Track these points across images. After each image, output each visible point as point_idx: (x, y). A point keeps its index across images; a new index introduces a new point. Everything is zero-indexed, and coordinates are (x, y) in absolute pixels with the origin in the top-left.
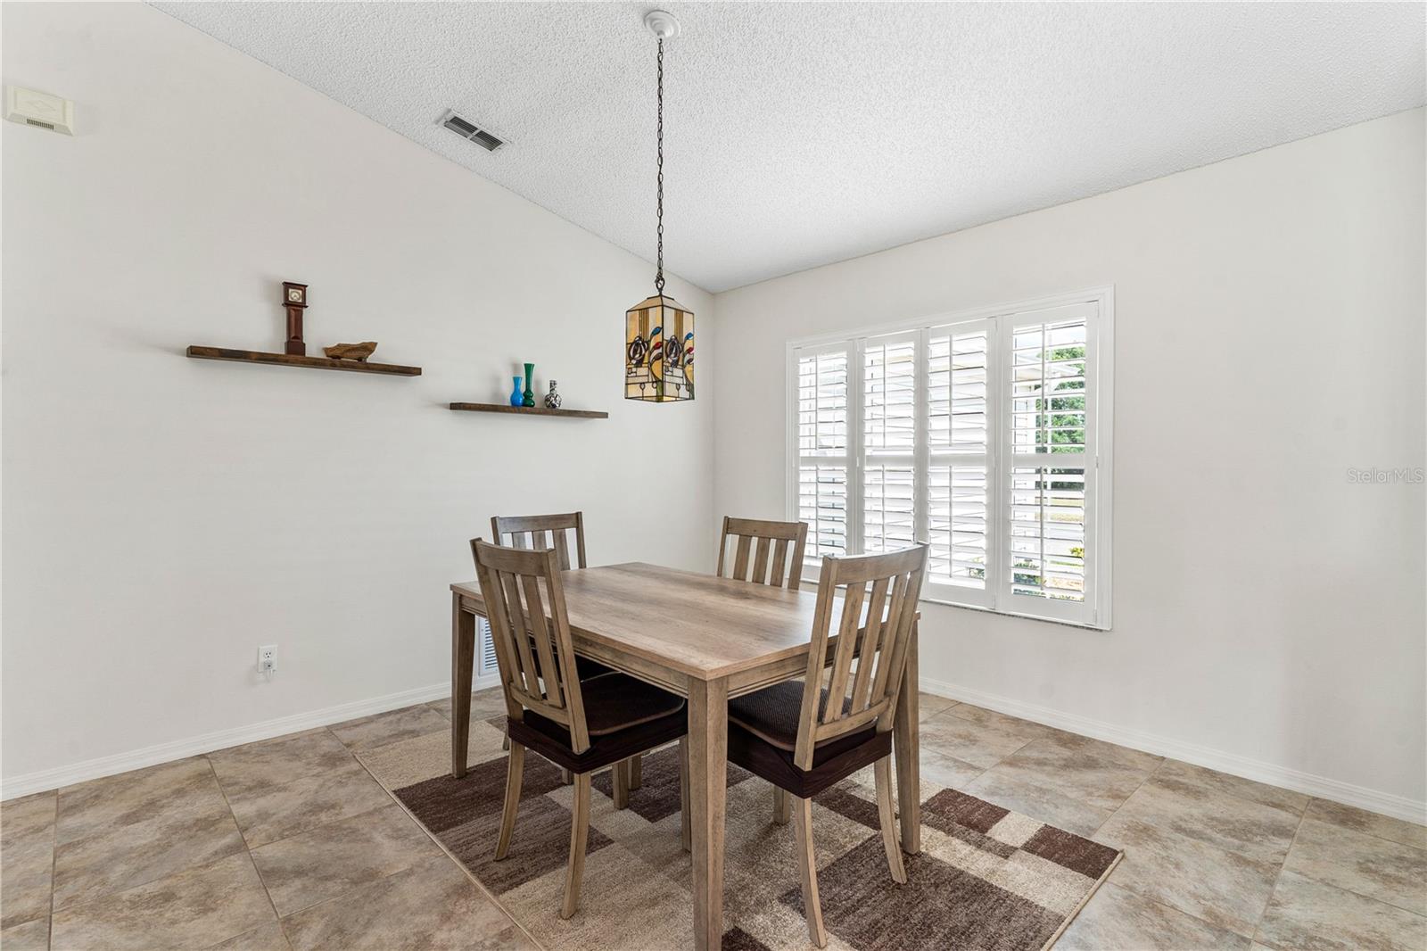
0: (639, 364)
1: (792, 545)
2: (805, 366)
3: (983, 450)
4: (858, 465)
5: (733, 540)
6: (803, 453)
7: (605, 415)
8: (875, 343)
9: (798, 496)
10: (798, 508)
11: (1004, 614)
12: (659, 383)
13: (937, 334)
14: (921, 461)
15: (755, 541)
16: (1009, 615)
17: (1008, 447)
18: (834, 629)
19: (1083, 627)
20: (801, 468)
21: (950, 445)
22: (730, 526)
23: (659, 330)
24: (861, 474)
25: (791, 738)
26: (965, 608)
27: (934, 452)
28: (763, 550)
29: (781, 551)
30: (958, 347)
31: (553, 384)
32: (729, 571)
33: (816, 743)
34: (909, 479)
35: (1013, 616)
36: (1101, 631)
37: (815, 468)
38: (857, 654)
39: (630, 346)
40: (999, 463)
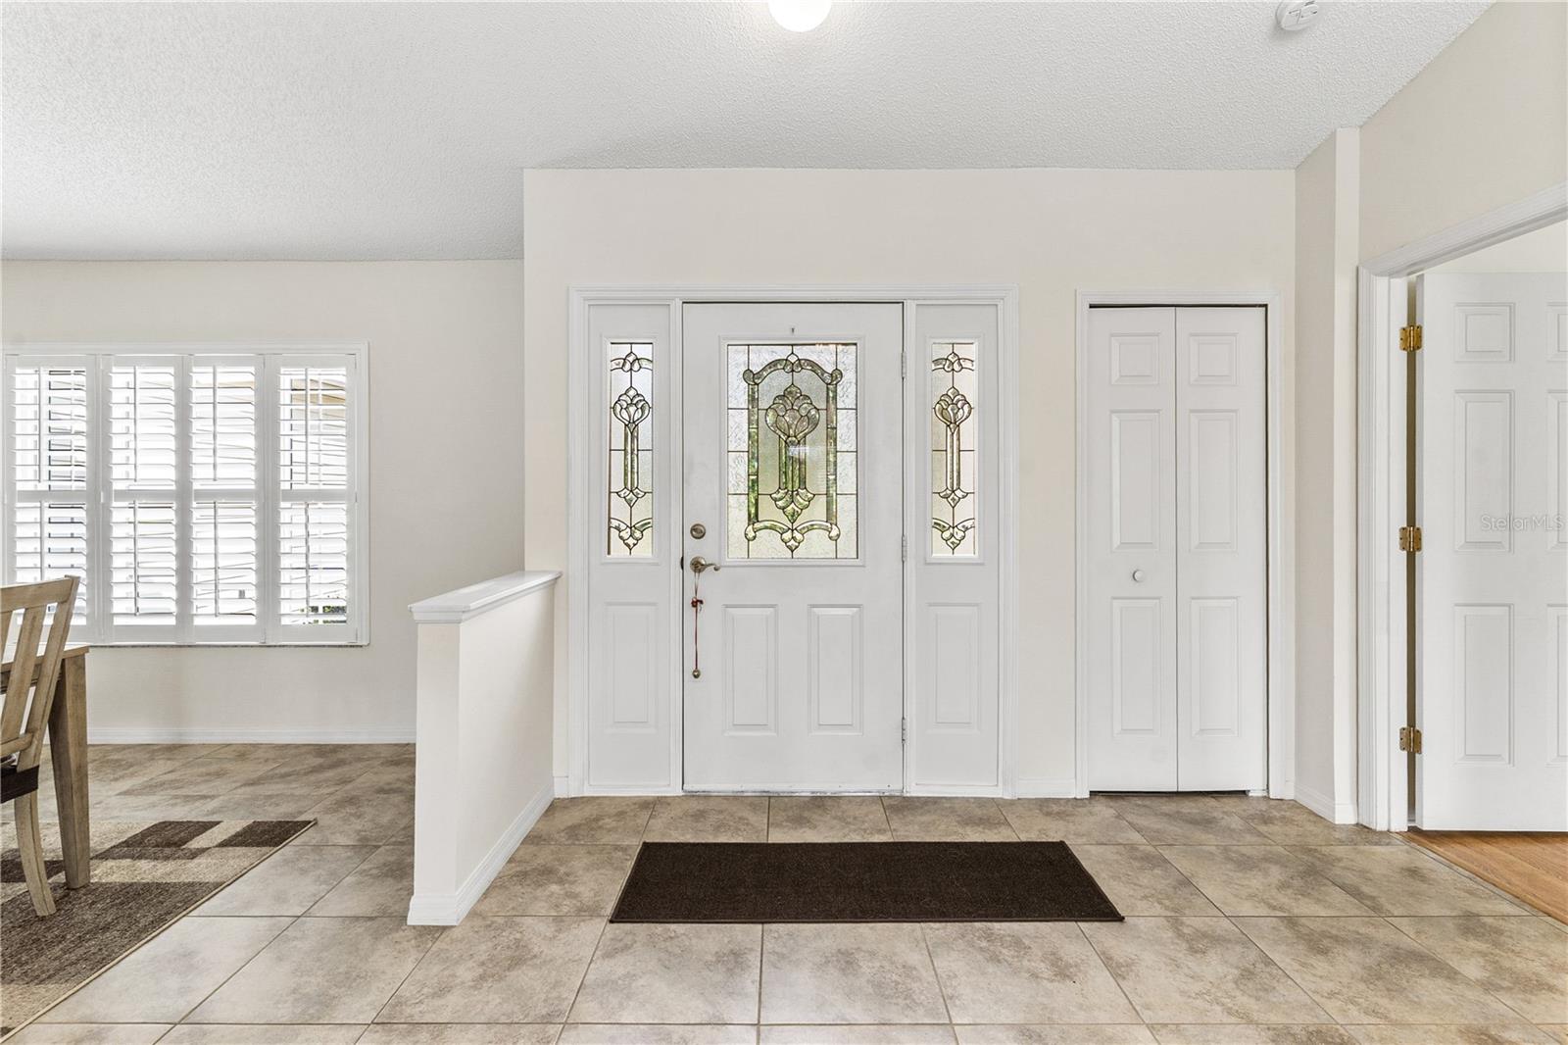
3: (252, 487)
4: (102, 501)
6: (20, 487)
8: (123, 363)
11: (275, 646)
13: (201, 362)
14: (183, 496)
16: (280, 646)
17: (276, 482)
19: (347, 646)
20: (19, 505)
21: (215, 480)
24: (107, 511)
26: (236, 646)
27: (196, 486)
30: (222, 379)
34: (170, 516)
35: (284, 646)
36: (361, 646)
37: (38, 504)
40: (268, 498)
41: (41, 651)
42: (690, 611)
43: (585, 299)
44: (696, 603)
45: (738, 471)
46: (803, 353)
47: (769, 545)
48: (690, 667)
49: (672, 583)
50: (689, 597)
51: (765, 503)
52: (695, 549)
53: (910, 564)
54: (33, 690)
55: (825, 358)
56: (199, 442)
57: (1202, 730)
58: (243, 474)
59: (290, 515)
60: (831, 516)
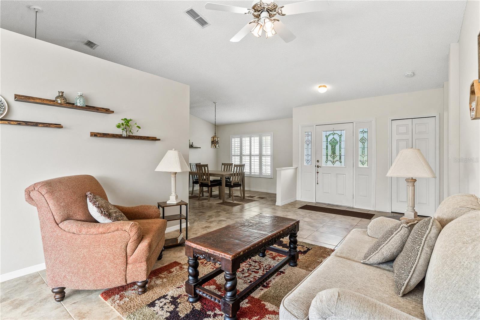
0: (213, 144)
1: (231, 166)
2: (233, 140)
3: (258, 154)
5: (223, 166)
6: (233, 154)
7: (200, 148)
8: (244, 137)
9: (232, 159)
10: (232, 161)
11: (261, 177)
12: (216, 146)
14: (250, 155)
15: (226, 166)
17: (261, 154)
18: (235, 172)
19: (270, 178)
20: (232, 156)
21: (254, 153)
22: (223, 164)
23: (216, 140)
24: (242, 157)
25: (231, 183)
26: (256, 177)
27: (252, 154)
28: (227, 167)
29: (230, 167)
31: (192, 143)
32: (223, 170)
33: (234, 183)
34: (249, 158)
36: (272, 178)
37: (235, 156)
38: (237, 175)
39: (212, 142)
40: (261, 155)
41: (238, 172)
42: (317, 174)
43: (301, 126)
44: (318, 172)
45: (324, 152)
46: (335, 132)
47: (330, 164)
48: (317, 182)
49: (314, 169)
50: (317, 171)
51: (329, 157)
52: (317, 164)
53: (354, 167)
54: (237, 177)
55: (339, 133)
56: (252, 148)
57: (419, 203)
58: (257, 153)
59: (263, 158)
60: (340, 158)
